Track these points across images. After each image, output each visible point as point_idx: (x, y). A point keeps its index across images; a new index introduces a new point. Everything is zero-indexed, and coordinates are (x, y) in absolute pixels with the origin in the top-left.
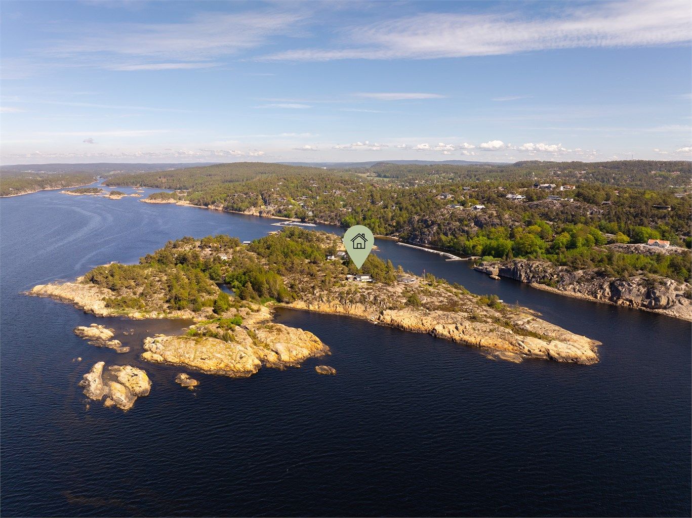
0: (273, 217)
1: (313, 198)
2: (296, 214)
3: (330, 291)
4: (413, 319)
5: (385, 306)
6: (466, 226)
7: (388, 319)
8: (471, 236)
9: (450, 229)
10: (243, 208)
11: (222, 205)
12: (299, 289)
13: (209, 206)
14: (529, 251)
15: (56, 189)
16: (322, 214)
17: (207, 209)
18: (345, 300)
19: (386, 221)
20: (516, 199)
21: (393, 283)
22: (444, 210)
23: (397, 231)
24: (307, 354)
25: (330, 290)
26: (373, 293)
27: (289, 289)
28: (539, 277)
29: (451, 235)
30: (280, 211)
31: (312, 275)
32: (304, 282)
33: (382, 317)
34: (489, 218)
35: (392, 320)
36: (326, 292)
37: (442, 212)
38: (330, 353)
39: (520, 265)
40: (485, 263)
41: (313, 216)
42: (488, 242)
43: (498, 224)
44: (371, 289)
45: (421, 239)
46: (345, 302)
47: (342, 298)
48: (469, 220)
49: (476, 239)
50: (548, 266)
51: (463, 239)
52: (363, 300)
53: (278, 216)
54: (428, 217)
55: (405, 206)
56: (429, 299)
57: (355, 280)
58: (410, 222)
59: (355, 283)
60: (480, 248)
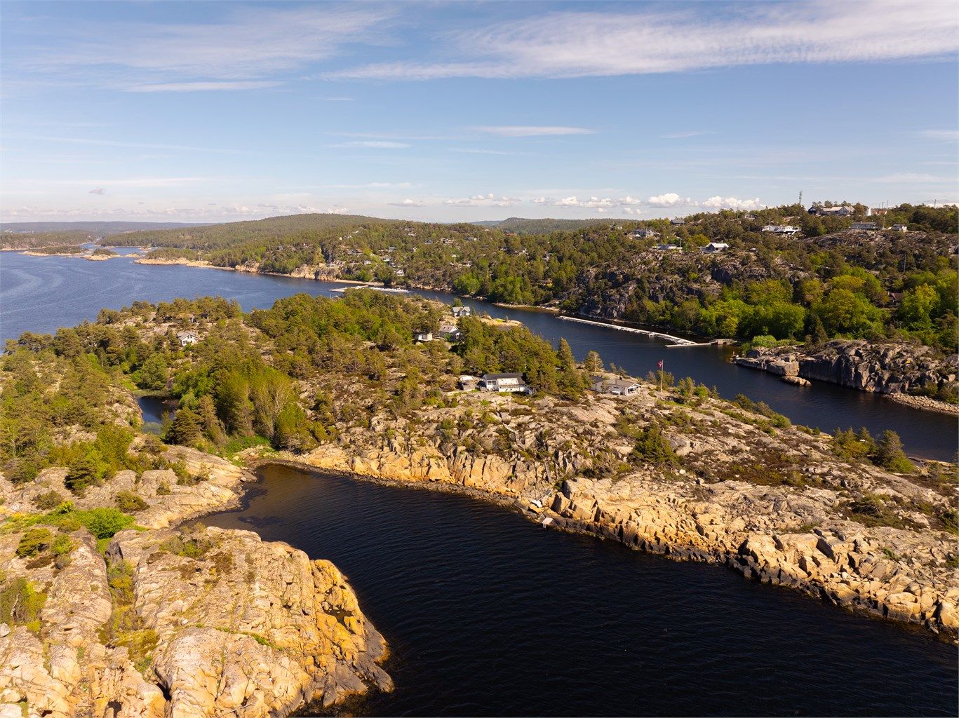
0: (338, 280)
1: (406, 250)
2: (376, 275)
3: (413, 420)
4: (664, 509)
5: (569, 466)
6: (696, 281)
7: (585, 510)
8: (710, 298)
9: (662, 288)
10: (290, 268)
11: (257, 265)
12: (334, 412)
13: (237, 267)
14: (846, 324)
15: (19, 249)
16: (420, 274)
17: (236, 270)
18: (455, 445)
19: (535, 280)
20: (783, 232)
21: (584, 395)
22: (647, 255)
23: (555, 296)
24: (293, 692)
25: (414, 414)
26: (533, 425)
27: (309, 412)
28: (909, 379)
29: (664, 299)
30: (349, 271)
31: (372, 377)
32: (350, 394)
33: (565, 503)
34: (743, 264)
35: (599, 514)
36: (402, 422)
37: (642, 258)
38: (386, 684)
39: (853, 352)
40: (762, 349)
41: (404, 277)
42: (750, 310)
43: (762, 276)
44: (527, 412)
45: (604, 310)
46: (455, 452)
47: (445, 439)
48: (700, 270)
49: (720, 303)
50: (927, 354)
51: (691, 306)
52: (504, 447)
53: (347, 279)
54: (615, 268)
55: (567, 254)
56: (697, 443)
57: (482, 389)
58: (581, 279)
59: (482, 395)
60: (733, 322)
